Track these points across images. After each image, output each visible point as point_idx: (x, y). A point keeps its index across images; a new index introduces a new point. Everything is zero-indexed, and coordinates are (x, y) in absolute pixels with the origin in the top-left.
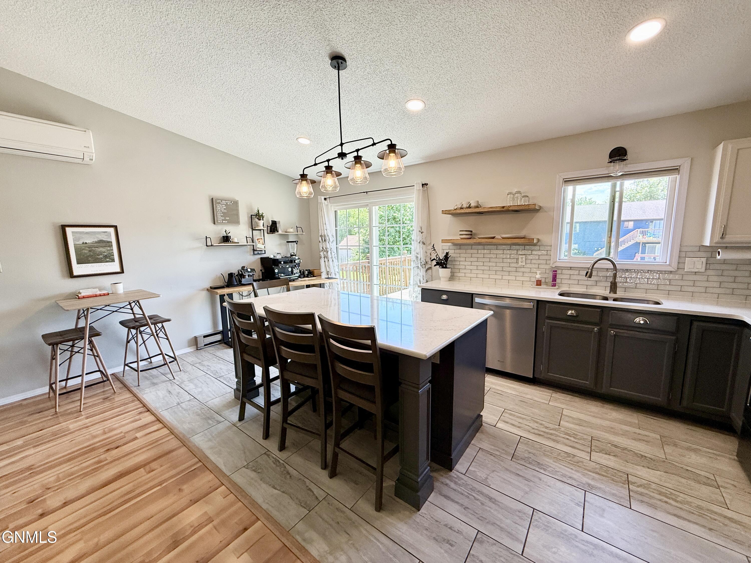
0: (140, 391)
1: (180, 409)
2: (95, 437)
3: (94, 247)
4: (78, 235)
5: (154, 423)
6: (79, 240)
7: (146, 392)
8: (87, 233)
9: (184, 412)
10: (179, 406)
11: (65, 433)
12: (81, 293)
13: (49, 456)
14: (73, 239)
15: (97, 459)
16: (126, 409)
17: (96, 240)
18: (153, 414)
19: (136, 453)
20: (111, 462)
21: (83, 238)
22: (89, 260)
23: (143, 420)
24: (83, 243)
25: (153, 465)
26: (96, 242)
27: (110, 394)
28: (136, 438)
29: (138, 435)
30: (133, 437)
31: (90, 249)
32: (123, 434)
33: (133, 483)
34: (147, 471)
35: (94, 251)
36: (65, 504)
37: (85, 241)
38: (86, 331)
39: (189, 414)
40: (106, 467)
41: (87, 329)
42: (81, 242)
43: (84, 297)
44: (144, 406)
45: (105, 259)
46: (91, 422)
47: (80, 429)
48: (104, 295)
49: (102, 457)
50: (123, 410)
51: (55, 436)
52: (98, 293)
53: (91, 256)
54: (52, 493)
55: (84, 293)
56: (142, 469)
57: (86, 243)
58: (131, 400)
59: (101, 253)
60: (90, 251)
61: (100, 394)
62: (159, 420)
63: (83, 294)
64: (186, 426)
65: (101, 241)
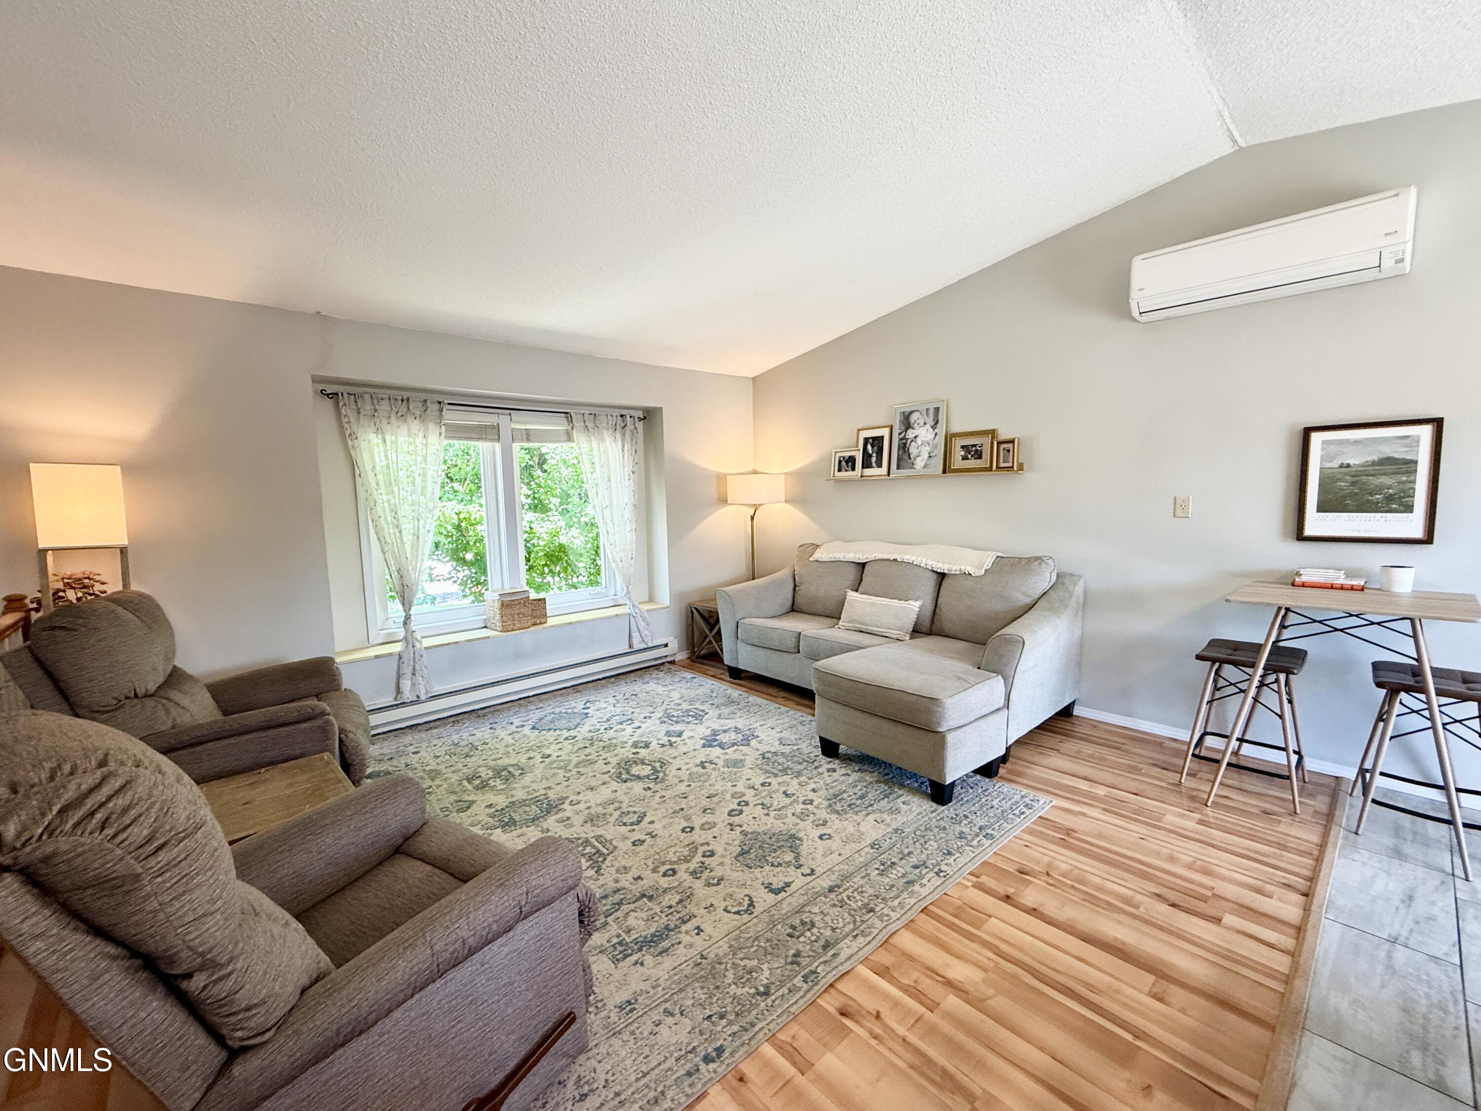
0: (1343, 846)
1: (1382, 954)
2: (1171, 859)
3: (1367, 475)
4: (1333, 448)
5: (1286, 929)
6: (1332, 459)
7: (1356, 856)
8: (1356, 442)
9: (1380, 969)
10: (1387, 946)
11: (1154, 821)
12: (1300, 575)
13: (1101, 836)
14: (1322, 456)
15: (1130, 893)
16: (1274, 858)
17: (1375, 458)
18: (1306, 910)
19: (1179, 942)
20: (1135, 917)
21: (1343, 453)
22: (1346, 505)
23: (1274, 902)
24: (1342, 466)
25: (1177, 994)
26: (1374, 463)
27: (1283, 811)
28: (1218, 921)
29: (1229, 919)
30: (1217, 914)
31: (1355, 479)
32: (1209, 893)
33: (1113, 981)
34: (1155, 990)
35: (1363, 484)
36: (1033, 912)
37: (1346, 462)
38: (1263, 653)
39: (1383, 986)
40: (1122, 917)
41: (1264, 650)
42: (1336, 464)
43: (1303, 585)
44: (1312, 879)
45: (1388, 504)
46: (1197, 833)
47: (1170, 831)
48: (1352, 588)
49: (1139, 897)
50: (1268, 856)
51: (1138, 815)
52: (1341, 579)
53: (1352, 495)
54: (1044, 884)
55: (1307, 576)
56: (1152, 978)
57: (1348, 466)
58: (1303, 848)
59: (1379, 489)
60: (1353, 484)
61: (1269, 799)
62: (1299, 931)
63: (1304, 579)
64: (1338, 1002)
65: (1388, 461)
